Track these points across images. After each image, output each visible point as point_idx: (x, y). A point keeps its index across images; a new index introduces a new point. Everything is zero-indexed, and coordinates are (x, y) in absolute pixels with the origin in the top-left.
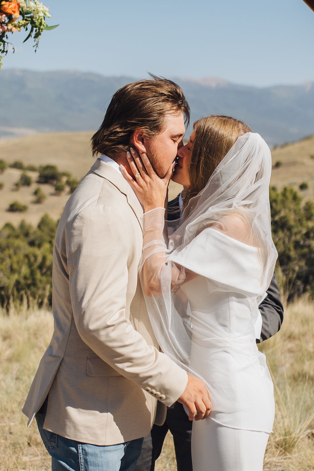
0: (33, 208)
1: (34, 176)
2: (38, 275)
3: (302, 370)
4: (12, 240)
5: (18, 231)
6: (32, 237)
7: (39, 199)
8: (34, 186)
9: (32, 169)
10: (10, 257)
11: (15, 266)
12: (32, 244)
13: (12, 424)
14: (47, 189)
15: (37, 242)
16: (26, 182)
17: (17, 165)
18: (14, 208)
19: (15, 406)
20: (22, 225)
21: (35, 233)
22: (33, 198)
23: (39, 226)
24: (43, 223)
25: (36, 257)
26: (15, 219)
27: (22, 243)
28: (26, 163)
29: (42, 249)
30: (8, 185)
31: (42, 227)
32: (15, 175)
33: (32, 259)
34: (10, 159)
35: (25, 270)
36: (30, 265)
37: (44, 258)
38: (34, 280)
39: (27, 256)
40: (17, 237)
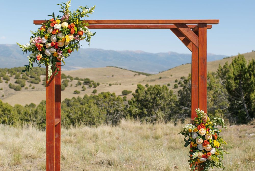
0: (82, 92)
1: (82, 82)
2: (84, 114)
3: (171, 146)
4: (75, 103)
5: (77, 100)
6: (81, 102)
7: (84, 89)
8: (82, 85)
9: (82, 80)
10: (75, 108)
11: (76, 111)
12: (82, 104)
13: (78, 164)
14: (86, 86)
15: (83, 104)
16: (80, 84)
17: (77, 79)
18: (76, 92)
19: (79, 158)
20: (78, 98)
21: (82, 100)
22: (82, 89)
23: (84, 98)
24: (85, 97)
25: (83, 108)
26: (76, 96)
27: (78, 104)
28: (79, 78)
29: (85, 106)
30: (74, 85)
31: (85, 99)
32: (76, 81)
33: (82, 109)
34: (74, 77)
35: (80, 113)
36: (81, 111)
37: (86, 109)
38: (82, 116)
39: (80, 108)
40: (77, 102)
